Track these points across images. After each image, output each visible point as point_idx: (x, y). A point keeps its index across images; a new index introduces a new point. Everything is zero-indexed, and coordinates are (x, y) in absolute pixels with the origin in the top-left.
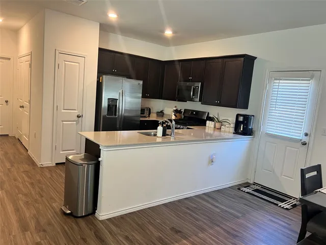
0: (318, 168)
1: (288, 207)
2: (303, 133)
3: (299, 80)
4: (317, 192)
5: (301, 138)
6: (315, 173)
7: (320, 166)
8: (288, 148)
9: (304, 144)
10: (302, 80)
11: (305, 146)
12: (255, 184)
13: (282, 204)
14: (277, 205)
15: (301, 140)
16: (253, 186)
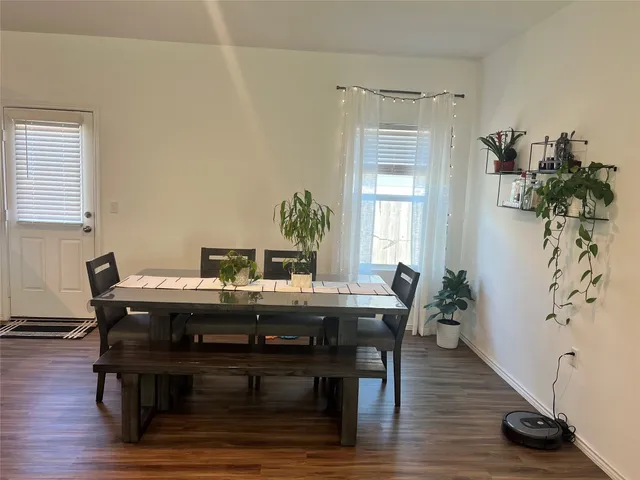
0: (110, 258)
1: (79, 335)
2: (82, 213)
3: (60, 125)
4: (113, 289)
5: (81, 222)
6: (107, 266)
7: (112, 254)
8: (64, 242)
9: (88, 230)
10: (65, 126)
11: (89, 234)
12: (13, 319)
13: (70, 335)
14: (61, 338)
15: (82, 225)
16: (12, 324)
